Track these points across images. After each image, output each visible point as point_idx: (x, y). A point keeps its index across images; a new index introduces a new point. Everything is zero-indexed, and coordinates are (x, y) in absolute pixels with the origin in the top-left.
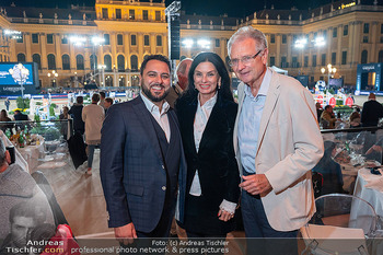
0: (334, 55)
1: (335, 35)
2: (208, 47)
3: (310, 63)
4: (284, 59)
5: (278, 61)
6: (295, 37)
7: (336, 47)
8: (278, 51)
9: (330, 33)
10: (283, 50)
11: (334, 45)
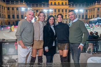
2: (83, 12)
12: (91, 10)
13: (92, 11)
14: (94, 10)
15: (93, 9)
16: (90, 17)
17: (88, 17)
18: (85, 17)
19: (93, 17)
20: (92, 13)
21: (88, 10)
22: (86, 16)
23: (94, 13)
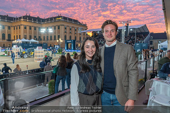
0: (55, 36)
1: (55, 29)
3: (46, 39)
4: (35, 37)
5: (33, 37)
6: (39, 28)
7: (56, 34)
8: (33, 33)
9: (53, 27)
10: (35, 33)
11: (55, 33)
12: (16, 27)
13: (17, 29)
14: (20, 28)
15: (18, 27)
16: (14, 38)
17: (12, 38)
19: (16, 38)
20: (17, 32)
21: (12, 26)
23: (20, 32)
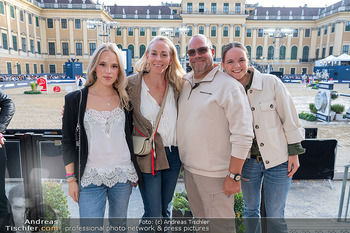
13: (326, 33)
14: (333, 31)
15: (330, 28)
18: (300, 55)
19: (327, 55)
22: (306, 50)
